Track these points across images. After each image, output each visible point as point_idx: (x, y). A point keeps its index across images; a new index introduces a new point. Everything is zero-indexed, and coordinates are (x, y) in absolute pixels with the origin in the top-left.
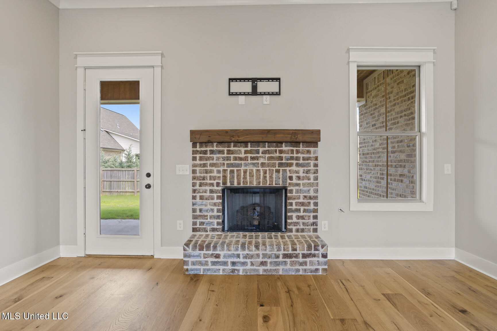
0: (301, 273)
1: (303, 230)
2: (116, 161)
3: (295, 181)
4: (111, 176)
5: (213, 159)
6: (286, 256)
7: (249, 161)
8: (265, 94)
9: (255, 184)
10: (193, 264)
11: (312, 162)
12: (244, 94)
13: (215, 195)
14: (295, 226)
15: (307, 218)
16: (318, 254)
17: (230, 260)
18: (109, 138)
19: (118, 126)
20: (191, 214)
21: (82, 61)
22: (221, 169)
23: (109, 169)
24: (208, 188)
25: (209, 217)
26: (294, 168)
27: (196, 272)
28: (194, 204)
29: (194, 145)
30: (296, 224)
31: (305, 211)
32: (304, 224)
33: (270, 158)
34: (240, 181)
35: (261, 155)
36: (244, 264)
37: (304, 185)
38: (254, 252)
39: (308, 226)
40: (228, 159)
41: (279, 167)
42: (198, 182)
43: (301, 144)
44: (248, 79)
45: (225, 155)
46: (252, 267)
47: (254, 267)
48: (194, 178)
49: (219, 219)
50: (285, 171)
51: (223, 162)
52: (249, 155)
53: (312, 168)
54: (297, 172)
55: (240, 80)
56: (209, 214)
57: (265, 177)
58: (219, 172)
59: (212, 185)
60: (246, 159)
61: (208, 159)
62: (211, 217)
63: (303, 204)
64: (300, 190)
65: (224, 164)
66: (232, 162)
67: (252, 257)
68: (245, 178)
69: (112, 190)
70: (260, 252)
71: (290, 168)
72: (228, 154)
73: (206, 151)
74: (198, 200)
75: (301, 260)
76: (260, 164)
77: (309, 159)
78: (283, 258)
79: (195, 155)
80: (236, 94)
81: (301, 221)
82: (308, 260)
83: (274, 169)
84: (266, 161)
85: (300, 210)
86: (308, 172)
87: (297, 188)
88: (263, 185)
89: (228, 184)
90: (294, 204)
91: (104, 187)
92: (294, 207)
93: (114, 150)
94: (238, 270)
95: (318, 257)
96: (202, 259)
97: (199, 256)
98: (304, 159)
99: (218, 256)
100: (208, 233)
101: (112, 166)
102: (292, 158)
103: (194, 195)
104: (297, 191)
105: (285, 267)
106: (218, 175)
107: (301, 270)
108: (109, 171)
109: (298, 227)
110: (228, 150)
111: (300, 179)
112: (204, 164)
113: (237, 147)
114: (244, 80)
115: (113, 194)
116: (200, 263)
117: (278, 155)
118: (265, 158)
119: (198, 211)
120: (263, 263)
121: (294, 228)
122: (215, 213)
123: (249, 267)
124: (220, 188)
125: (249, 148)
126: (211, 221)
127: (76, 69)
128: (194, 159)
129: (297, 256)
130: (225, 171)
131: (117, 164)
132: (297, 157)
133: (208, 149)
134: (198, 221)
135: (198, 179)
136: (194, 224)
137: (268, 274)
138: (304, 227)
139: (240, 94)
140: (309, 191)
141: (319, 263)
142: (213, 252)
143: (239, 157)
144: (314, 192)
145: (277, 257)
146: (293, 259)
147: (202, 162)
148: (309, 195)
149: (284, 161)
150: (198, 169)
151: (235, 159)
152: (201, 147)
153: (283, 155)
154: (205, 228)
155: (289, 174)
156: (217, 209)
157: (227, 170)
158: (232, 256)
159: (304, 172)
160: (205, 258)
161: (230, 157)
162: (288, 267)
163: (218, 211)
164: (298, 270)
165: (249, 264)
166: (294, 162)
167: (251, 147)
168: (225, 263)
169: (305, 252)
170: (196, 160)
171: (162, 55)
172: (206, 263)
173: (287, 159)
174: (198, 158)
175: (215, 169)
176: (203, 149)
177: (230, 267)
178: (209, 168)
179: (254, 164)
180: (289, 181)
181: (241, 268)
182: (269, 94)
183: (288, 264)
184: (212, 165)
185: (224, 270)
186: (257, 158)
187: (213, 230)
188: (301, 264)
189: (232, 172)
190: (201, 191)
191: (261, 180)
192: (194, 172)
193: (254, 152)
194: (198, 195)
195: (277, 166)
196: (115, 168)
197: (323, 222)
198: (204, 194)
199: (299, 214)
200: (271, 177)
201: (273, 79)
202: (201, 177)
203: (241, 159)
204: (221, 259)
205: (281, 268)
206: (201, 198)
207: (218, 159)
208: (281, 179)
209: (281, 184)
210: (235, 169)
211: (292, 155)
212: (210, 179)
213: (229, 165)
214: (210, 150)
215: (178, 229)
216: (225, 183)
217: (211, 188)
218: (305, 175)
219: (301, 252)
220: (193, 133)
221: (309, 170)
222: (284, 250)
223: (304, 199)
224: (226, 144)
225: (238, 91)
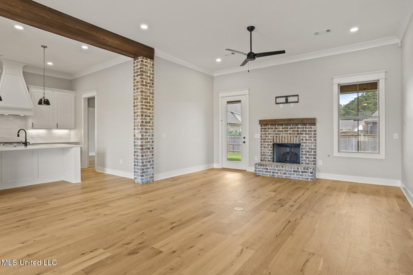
0: (301, 179)
1: (308, 164)
2: (237, 132)
3: (304, 141)
4: (234, 141)
5: (269, 131)
6: (294, 171)
7: (284, 132)
8: (291, 102)
9: (286, 142)
10: (258, 171)
11: (313, 133)
12: (282, 103)
13: (270, 146)
14: (304, 161)
15: (310, 158)
16: (308, 172)
17: (272, 171)
18: (233, 116)
19: (238, 108)
20: (260, 154)
21: (221, 95)
22: (272, 135)
23: (233, 137)
24: (267, 143)
25: (267, 155)
26: (304, 135)
27: (259, 175)
28: (261, 150)
29: (261, 126)
30: (305, 160)
31: (309, 155)
32: (309, 161)
33: (293, 131)
34: (280, 141)
35: (289, 129)
36: (277, 173)
37: (309, 143)
38: (281, 168)
39: (311, 162)
40: (275, 131)
41: (297, 135)
42: (263, 141)
43: (307, 124)
44: (284, 97)
45: (274, 130)
46: (280, 175)
47: (281, 175)
48: (261, 139)
49: (271, 156)
50: (299, 136)
51: (273, 132)
52: (284, 130)
53: (313, 135)
54: (305, 137)
55: (281, 97)
56: (267, 154)
57: (291, 139)
58: (271, 137)
59: (268, 142)
60: (282, 131)
61: (267, 131)
62: (268, 156)
63: (308, 152)
64: (307, 145)
65: (273, 133)
66: (277, 132)
67: (280, 170)
68: (282, 139)
69: (234, 151)
70: (284, 169)
71: (302, 135)
72: (275, 129)
73: (266, 128)
74: (263, 148)
75: (301, 173)
76: (288, 133)
77: (311, 131)
78: (293, 172)
79: (261, 130)
80: (279, 103)
81: (307, 159)
82: (304, 174)
83: (295, 135)
84: (291, 132)
85: (307, 154)
86: (311, 137)
87: (306, 144)
88: (290, 142)
89: (275, 142)
90: (304, 152)
91: (230, 148)
92: (304, 153)
93: (236, 125)
94: (275, 175)
95: (309, 173)
96: (261, 170)
97: (260, 168)
98: (309, 131)
99: (267, 169)
100: (267, 162)
101: (235, 135)
102: (303, 131)
103: (261, 146)
104: (306, 146)
105: (294, 176)
106: (271, 138)
107: (301, 178)
108: (233, 138)
109: (306, 162)
110: (275, 128)
111: (307, 140)
112: (265, 133)
113: (278, 126)
114: (282, 97)
115: (235, 153)
116: (261, 171)
117: (296, 129)
118: (291, 131)
119: (263, 153)
120: (285, 173)
121: (304, 162)
122: (270, 154)
123: (279, 174)
124: (272, 144)
125: (284, 127)
126: (268, 157)
127: (219, 98)
128: (261, 131)
129: (299, 172)
130: (273, 136)
131: (238, 134)
132: (305, 130)
133: (267, 127)
134: (263, 157)
135: (263, 140)
136: (261, 158)
137: (287, 178)
138: (309, 162)
139: (281, 103)
140: (311, 146)
141: (309, 176)
142: (266, 167)
143: (279, 131)
144: (314, 146)
145: (291, 171)
146: (298, 173)
147: (264, 133)
148: (311, 147)
149: (299, 132)
150: (263, 135)
151: (278, 131)
152: (264, 126)
153: (299, 130)
154: (265, 160)
155: (301, 138)
156: (271, 152)
157: (274, 136)
158: (273, 169)
159: (309, 137)
160: (262, 169)
161: (276, 131)
162: (295, 176)
163: (271, 153)
164: (299, 178)
165: (279, 173)
166: (304, 132)
167: (285, 126)
168: (270, 172)
169: (303, 170)
170: (262, 132)
171: (249, 90)
172: (263, 171)
173: (301, 131)
174: (263, 131)
175: (270, 135)
176: (265, 127)
177: (272, 174)
178: (267, 135)
179: (286, 133)
180: (301, 141)
181: (276, 175)
182: (293, 102)
183: (295, 175)
184: (268, 134)
185: (269, 175)
186: (287, 131)
187: (269, 161)
188: (301, 175)
189: (277, 137)
190: (264, 144)
191: (289, 140)
192: (261, 137)
193: (286, 128)
194: (263, 146)
195: (296, 134)
196: (236, 137)
197: (320, 161)
198: (265, 146)
199: (306, 156)
200: (293, 139)
201: (295, 96)
202: (264, 139)
203: (280, 131)
204: (269, 170)
205: (292, 176)
206: (264, 147)
207: (271, 131)
208: (298, 140)
209: (298, 142)
210: (278, 135)
211: (303, 129)
212: (268, 140)
213: (275, 134)
214: (268, 128)
215: (255, 160)
216: (273, 141)
217: (268, 143)
218: (309, 138)
219: (301, 170)
220: (260, 121)
221: (311, 136)
222: (294, 169)
223: (309, 149)
224: (274, 125)
225: (280, 102)
